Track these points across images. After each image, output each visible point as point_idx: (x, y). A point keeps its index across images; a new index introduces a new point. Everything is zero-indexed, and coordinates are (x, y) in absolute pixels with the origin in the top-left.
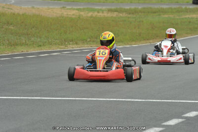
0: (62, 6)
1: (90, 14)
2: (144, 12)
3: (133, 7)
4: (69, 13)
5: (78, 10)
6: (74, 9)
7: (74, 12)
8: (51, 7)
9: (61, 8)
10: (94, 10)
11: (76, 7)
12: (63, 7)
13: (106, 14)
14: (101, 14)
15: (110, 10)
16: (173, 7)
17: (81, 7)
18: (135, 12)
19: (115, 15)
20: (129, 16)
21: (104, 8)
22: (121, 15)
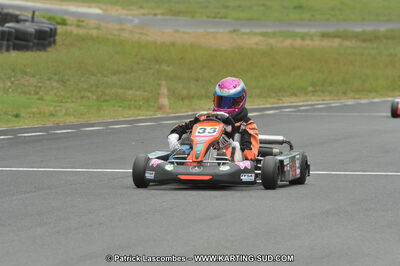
0: (231, 29)
1: (288, 43)
2: (393, 38)
3: (369, 28)
4: (247, 42)
5: (263, 34)
6: (256, 34)
7: (257, 39)
8: (212, 30)
9: (230, 32)
10: (294, 35)
11: (258, 30)
12: (234, 31)
13: (317, 43)
14: (308, 42)
15: (324, 35)
17: (270, 30)
18: (375, 38)
19: (336, 42)
20: (364, 45)
21: (313, 30)
22: (348, 43)
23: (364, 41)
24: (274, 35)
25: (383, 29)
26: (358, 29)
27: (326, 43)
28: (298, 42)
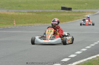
3: (38, 11)
5: (15, 12)
6: (13, 12)
7: (13, 13)
10: (22, 12)
11: (13, 11)
12: (8, 11)
13: (27, 14)
14: (25, 14)
15: (28, 12)
16: (54, 11)
18: (39, 13)
19: (31, 14)
21: (25, 11)
22: (34, 14)
23: (37, 13)
24: (17, 12)
25: (41, 11)
26: (35, 11)
27: (29, 14)
28: (23, 14)
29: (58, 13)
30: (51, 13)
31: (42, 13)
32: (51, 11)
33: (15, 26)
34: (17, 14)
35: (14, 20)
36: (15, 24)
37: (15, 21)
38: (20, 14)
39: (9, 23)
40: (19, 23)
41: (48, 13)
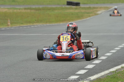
3: (37, 7)
6: (5, 8)
7: (6, 10)
10: (17, 9)
13: (24, 11)
14: (21, 11)
15: (25, 9)
16: (58, 6)
17: (9, 7)
18: (39, 9)
19: (29, 11)
20: (36, 11)
21: (21, 7)
22: (32, 11)
24: (11, 9)
25: (41, 7)
26: (34, 7)
27: (26, 11)
28: (19, 11)
29: (62, 9)
30: (54, 9)
31: (43, 9)
32: (54, 7)
33: (10, 27)
34: (11, 11)
35: (9, 19)
36: (9, 24)
37: (9, 21)
38: (15, 11)
39: (2, 24)
40: (15, 23)
41: (50, 9)
